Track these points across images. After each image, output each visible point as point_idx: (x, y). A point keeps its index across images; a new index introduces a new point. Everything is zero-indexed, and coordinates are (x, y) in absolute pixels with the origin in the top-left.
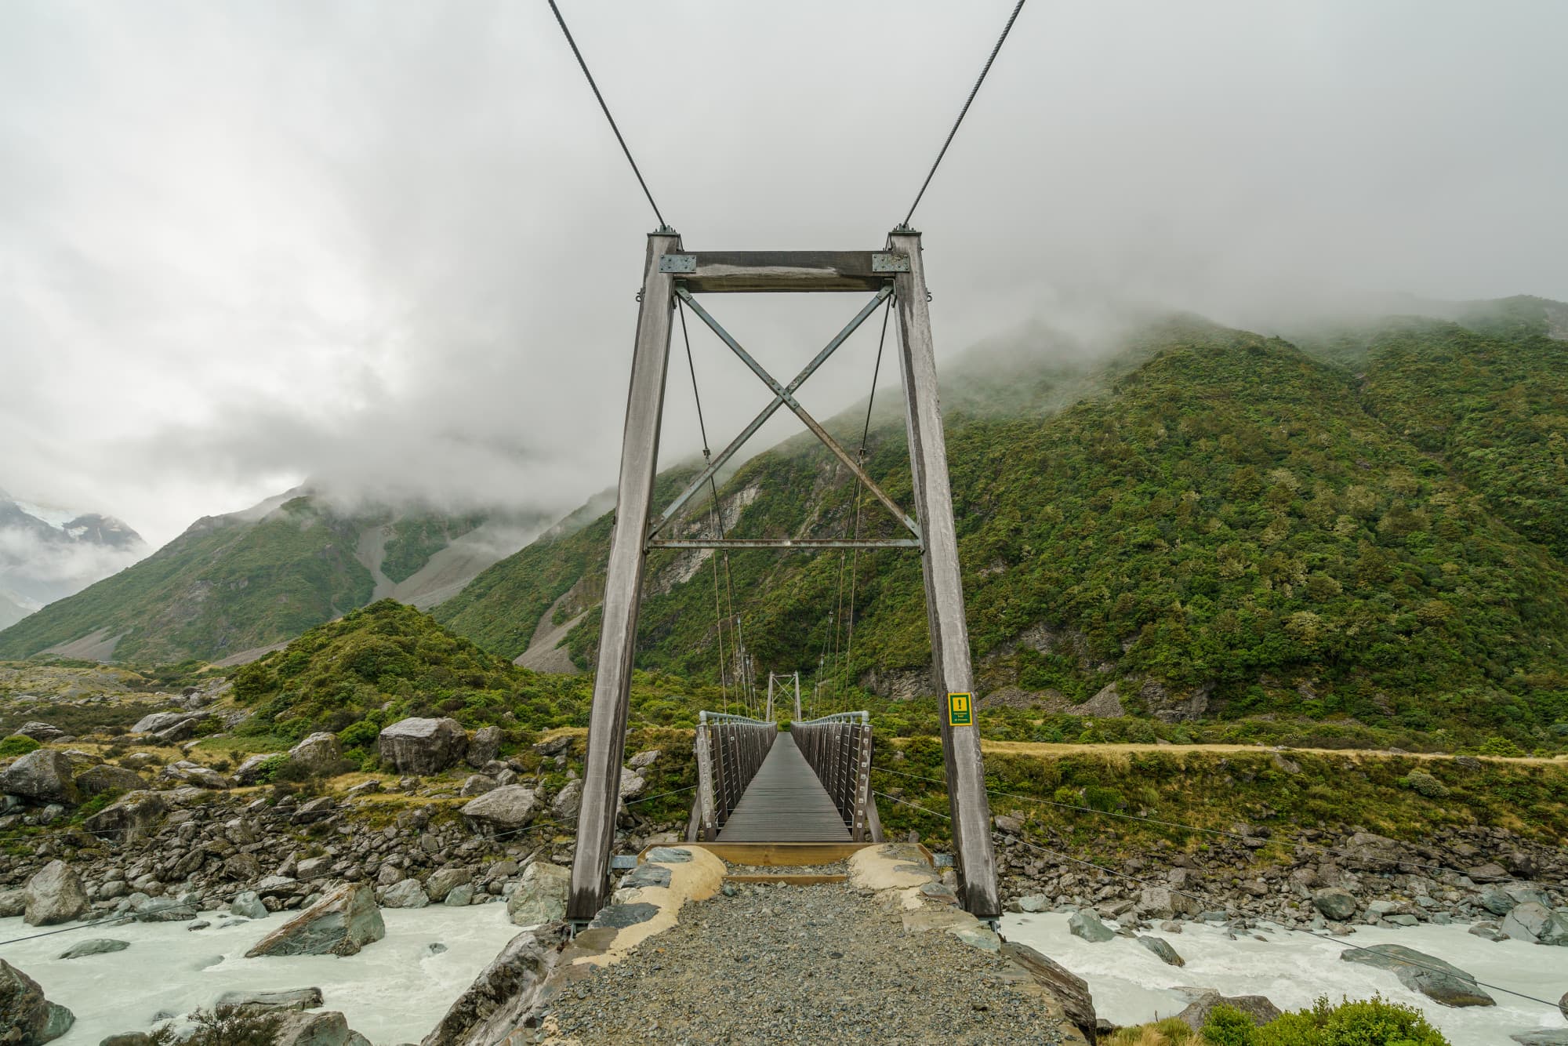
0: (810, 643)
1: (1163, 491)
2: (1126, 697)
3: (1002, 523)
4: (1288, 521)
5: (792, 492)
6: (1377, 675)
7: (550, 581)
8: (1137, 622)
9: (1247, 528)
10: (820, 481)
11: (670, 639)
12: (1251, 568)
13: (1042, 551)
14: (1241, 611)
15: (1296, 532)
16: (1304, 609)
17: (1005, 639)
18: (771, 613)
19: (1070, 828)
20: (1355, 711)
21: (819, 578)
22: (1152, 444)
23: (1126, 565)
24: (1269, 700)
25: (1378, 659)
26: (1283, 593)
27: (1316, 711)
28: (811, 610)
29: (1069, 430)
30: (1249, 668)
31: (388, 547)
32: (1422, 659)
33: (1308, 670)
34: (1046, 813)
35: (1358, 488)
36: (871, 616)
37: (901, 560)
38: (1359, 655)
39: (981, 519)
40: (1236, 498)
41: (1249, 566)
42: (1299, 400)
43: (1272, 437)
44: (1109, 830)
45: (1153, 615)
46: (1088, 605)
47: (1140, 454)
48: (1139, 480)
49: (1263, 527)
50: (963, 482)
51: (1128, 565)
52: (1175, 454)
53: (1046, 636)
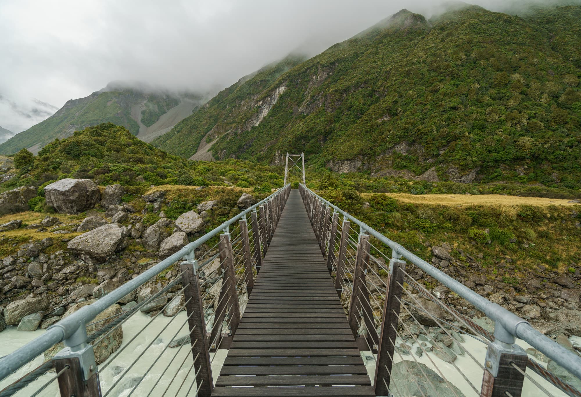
0: (306, 150)
1: (463, 83)
2: (440, 173)
3: (389, 99)
4: (521, 96)
5: (299, 88)
6: (554, 165)
7: (204, 126)
8: (448, 141)
9: (500, 100)
10: (311, 83)
11: (251, 148)
12: (502, 118)
13: (406, 111)
14: (495, 137)
15: (524, 101)
16: (524, 135)
17: (388, 148)
18: (290, 138)
19: (481, 255)
20: (542, 180)
21: (310, 123)
22: (459, 63)
23: (444, 116)
24: (504, 175)
25: (556, 158)
26: (516, 129)
27: (524, 180)
28: (306, 137)
29: (421, 57)
30: (496, 161)
31: (143, 113)
32: (576, 158)
33: (523, 162)
34: (464, 245)
35: (550, 83)
36: (331, 139)
37: (344, 116)
38: (547, 156)
39: (379, 98)
40: (496, 86)
41: (501, 117)
42: (525, 44)
43: (512, 60)
44: (507, 257)
45: (455, 138)
46: (426, 134)
47: (453, 67)
48: (452, 79)
49: (508, 99)
50: (372, 81)
51: (445, 116)
52: (469, 67)
53: (406, 147)
